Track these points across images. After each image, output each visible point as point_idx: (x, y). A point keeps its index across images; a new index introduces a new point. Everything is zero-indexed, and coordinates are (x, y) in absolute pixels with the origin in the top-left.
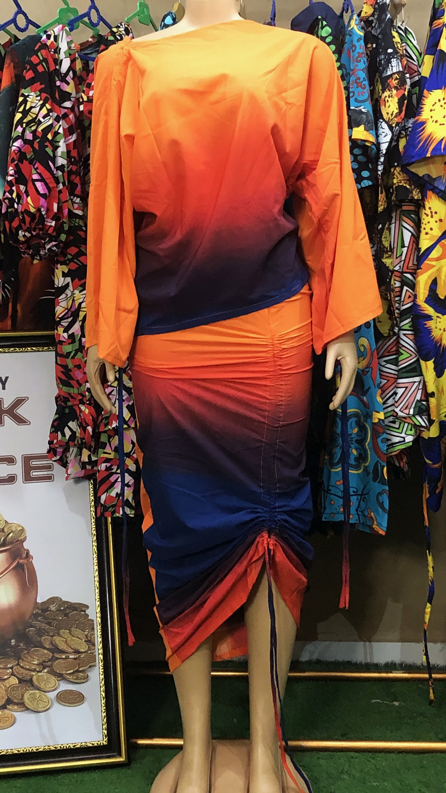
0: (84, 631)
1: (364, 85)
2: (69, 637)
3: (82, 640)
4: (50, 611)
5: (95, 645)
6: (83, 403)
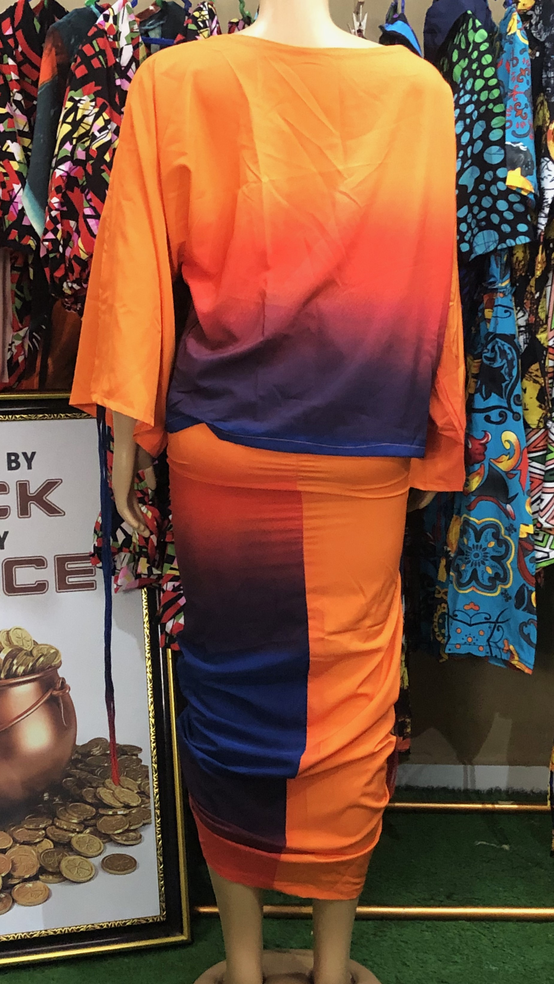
0: (136, 780)
1: (525, 113)
2: (116, 789)
3: (133, 791)
4: (92, 755)
5: (148, 797)
6: (144, 503)
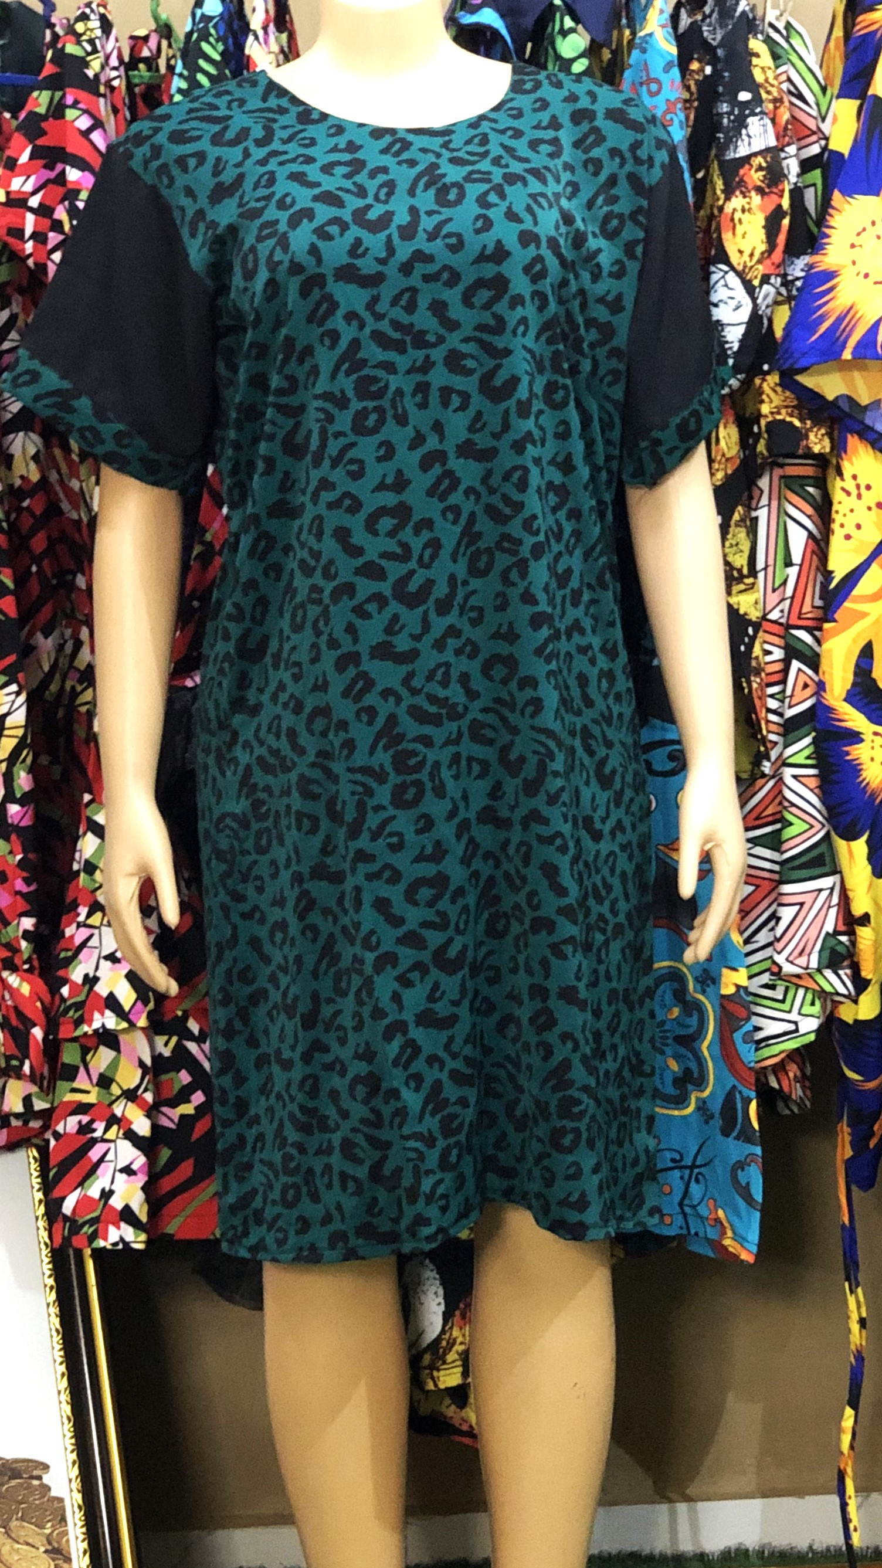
0: (42, 1527)
3: (38, 1548)
5: (69, 1559)
6: (14, 969)
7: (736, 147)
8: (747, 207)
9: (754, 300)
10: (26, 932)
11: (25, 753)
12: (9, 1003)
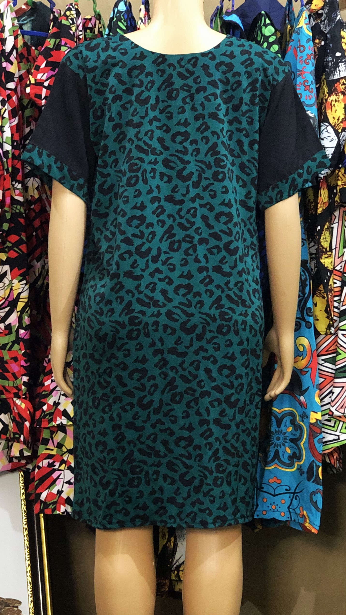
1: (311, 88)
6: (19, 397)
7: (334, 75)
8: (337, 99)
9: (339, 138)
10: (24, 382)
11: (28, 309)
12: (16, 411)
